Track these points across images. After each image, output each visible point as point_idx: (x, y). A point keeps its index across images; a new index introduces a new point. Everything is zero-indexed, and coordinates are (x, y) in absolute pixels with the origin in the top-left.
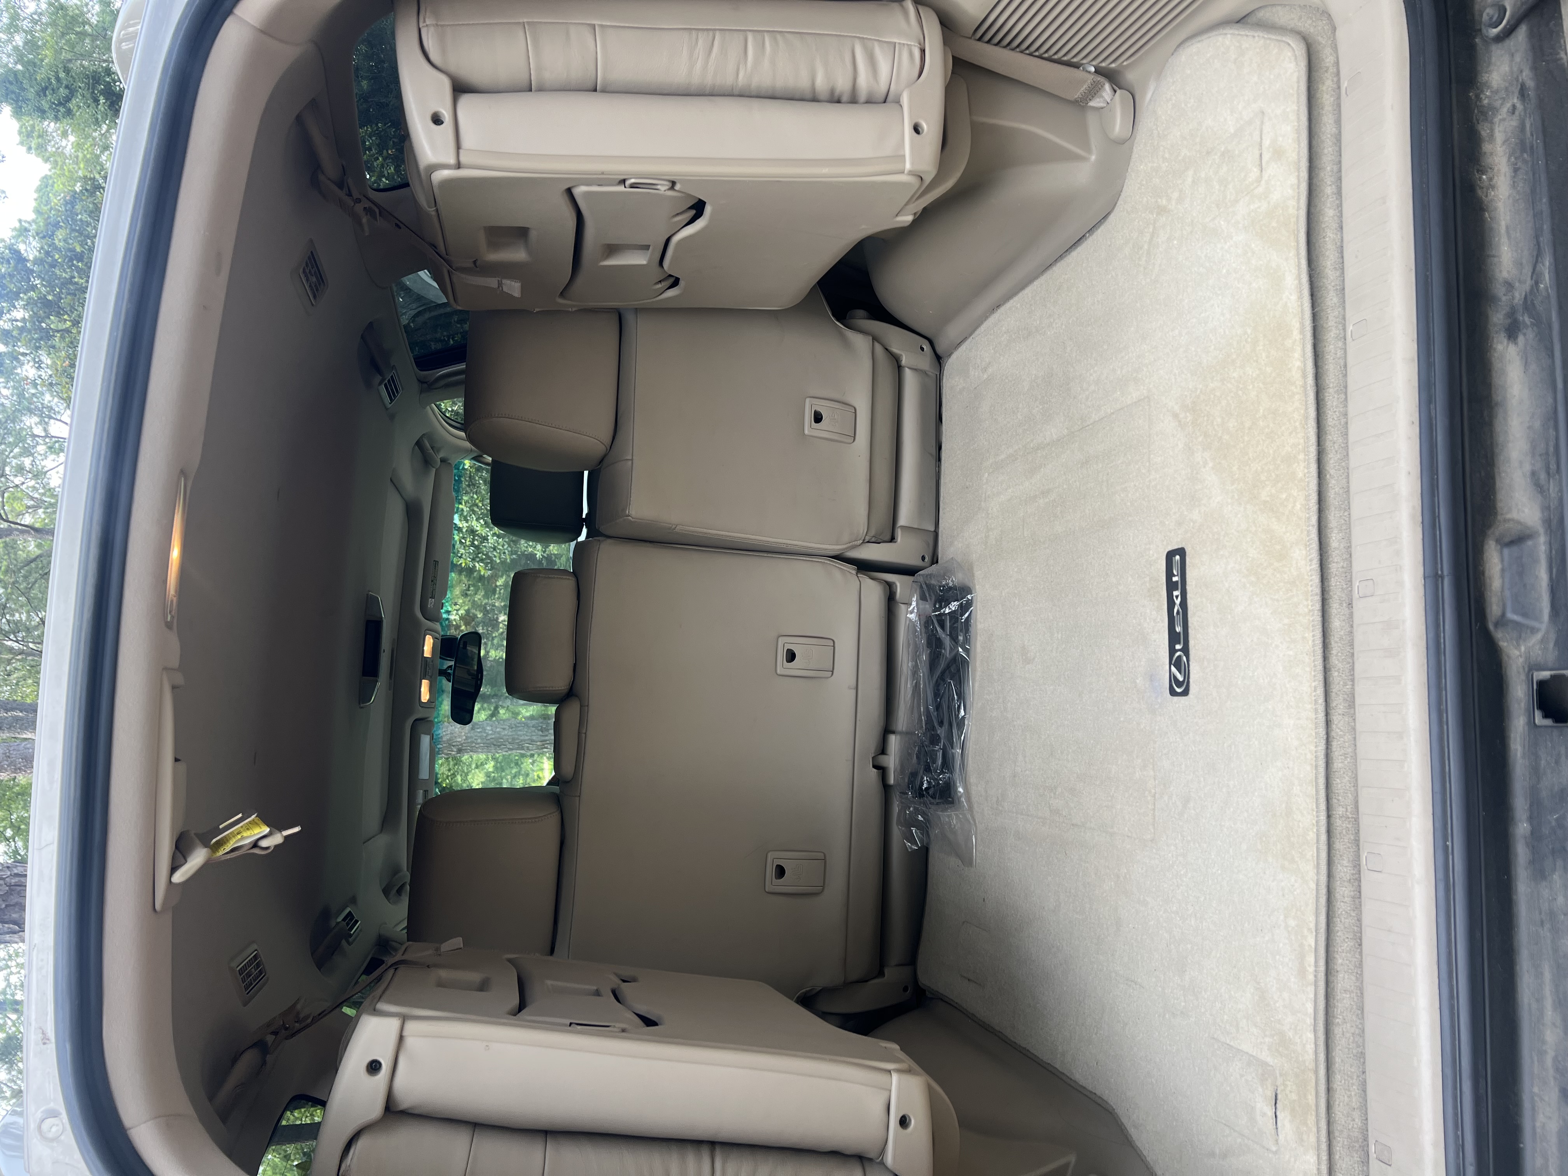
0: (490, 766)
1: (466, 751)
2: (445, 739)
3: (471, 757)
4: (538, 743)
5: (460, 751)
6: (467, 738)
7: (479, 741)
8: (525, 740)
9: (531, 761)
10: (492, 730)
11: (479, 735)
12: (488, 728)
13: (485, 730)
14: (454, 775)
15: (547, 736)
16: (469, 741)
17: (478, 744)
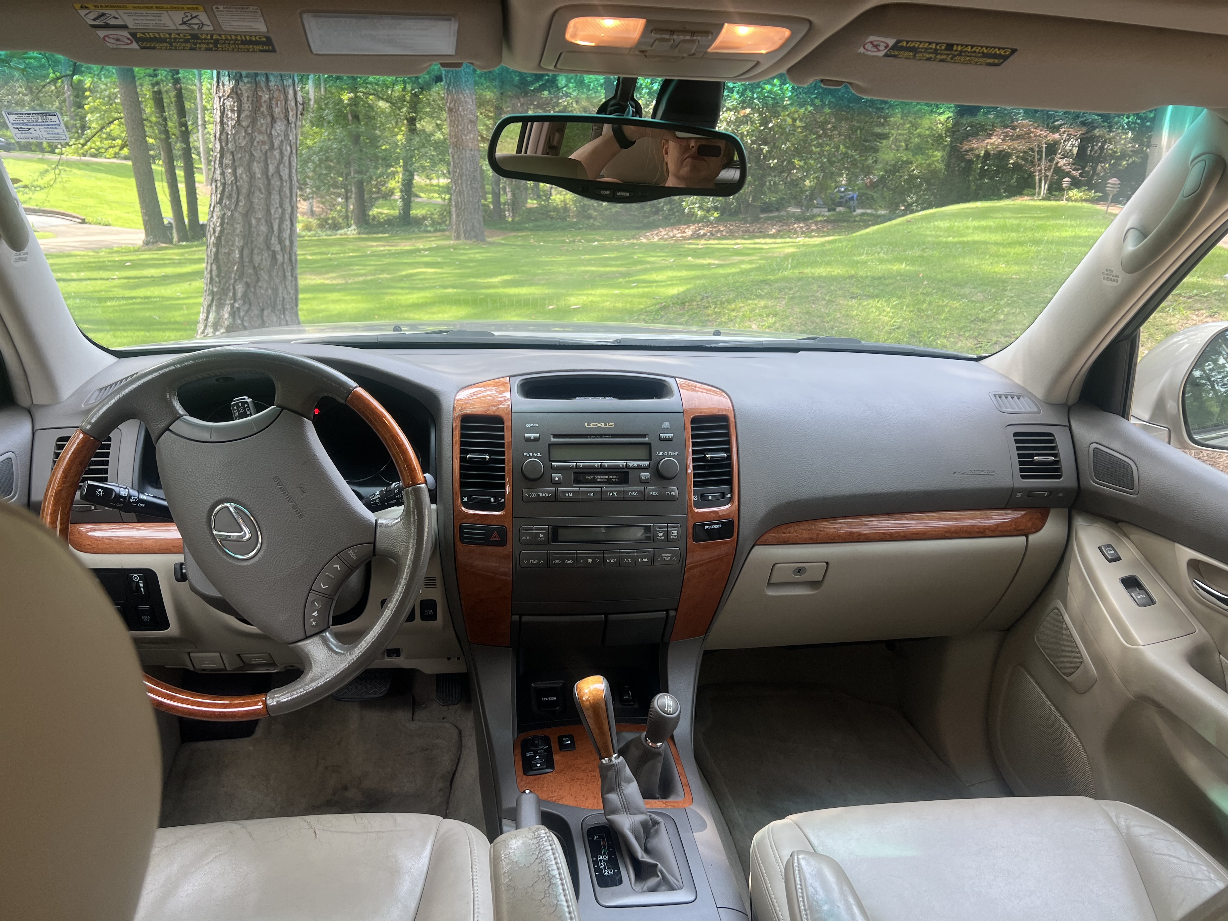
0: (439, 136)
1: (451, 116)
2: (461, 96)
3: (446, 120)
4: (460, 181)
5: (450, 110)
6: (462, 116)
7: (460, 128)
8: (462, 169)
9: (445, 172)
10: (470, 139)
11: (466, 128)
12: (472, 136)
13: (470, 133)
14: (429, 104)
15: (467, 188)
16: (460, 119)
17: (458, 127)
